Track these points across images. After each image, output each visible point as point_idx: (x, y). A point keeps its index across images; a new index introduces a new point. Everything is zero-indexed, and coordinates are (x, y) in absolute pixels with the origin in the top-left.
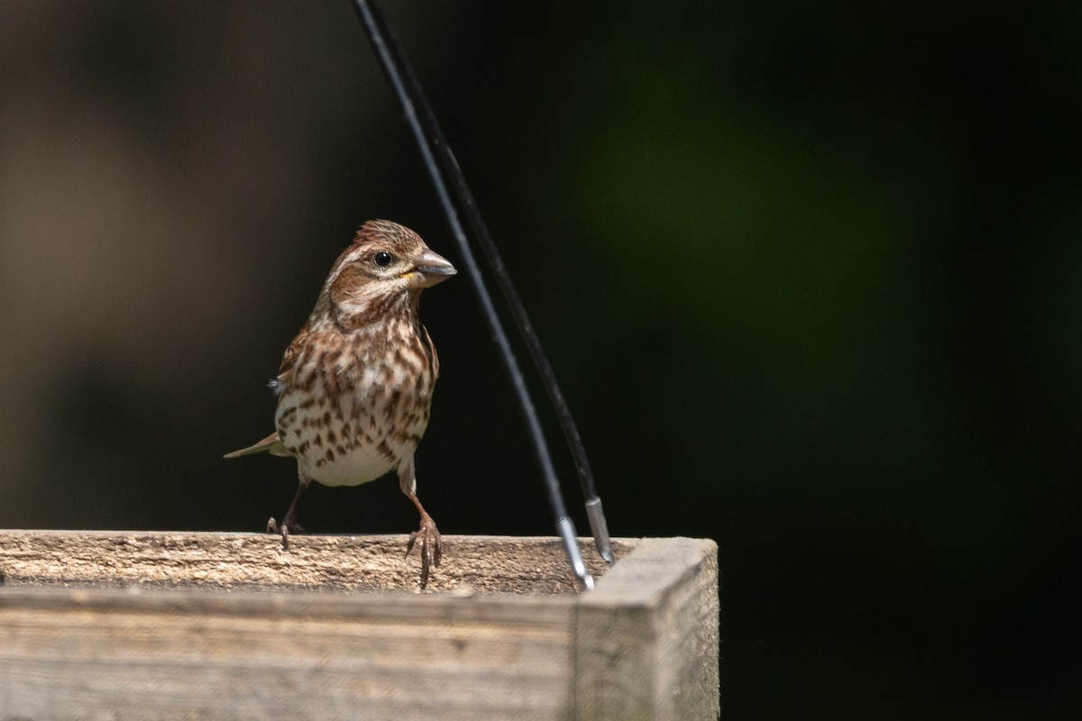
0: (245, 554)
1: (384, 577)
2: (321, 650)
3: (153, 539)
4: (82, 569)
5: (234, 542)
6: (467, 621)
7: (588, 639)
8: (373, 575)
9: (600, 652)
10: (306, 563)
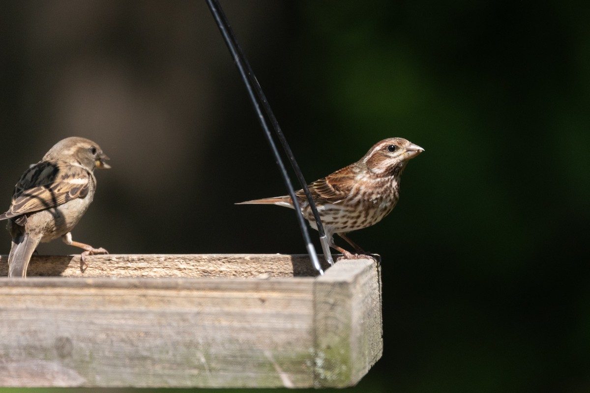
0: (166, 264)
1: (229, 273)
2: (200, 304)
3: (124, 258)
4: (91, 272)
5: (160, 259)
6: (265, 290)
7: (321, 297)
8: (224, 273)
9: (326, 303)
10: (193, 267)
